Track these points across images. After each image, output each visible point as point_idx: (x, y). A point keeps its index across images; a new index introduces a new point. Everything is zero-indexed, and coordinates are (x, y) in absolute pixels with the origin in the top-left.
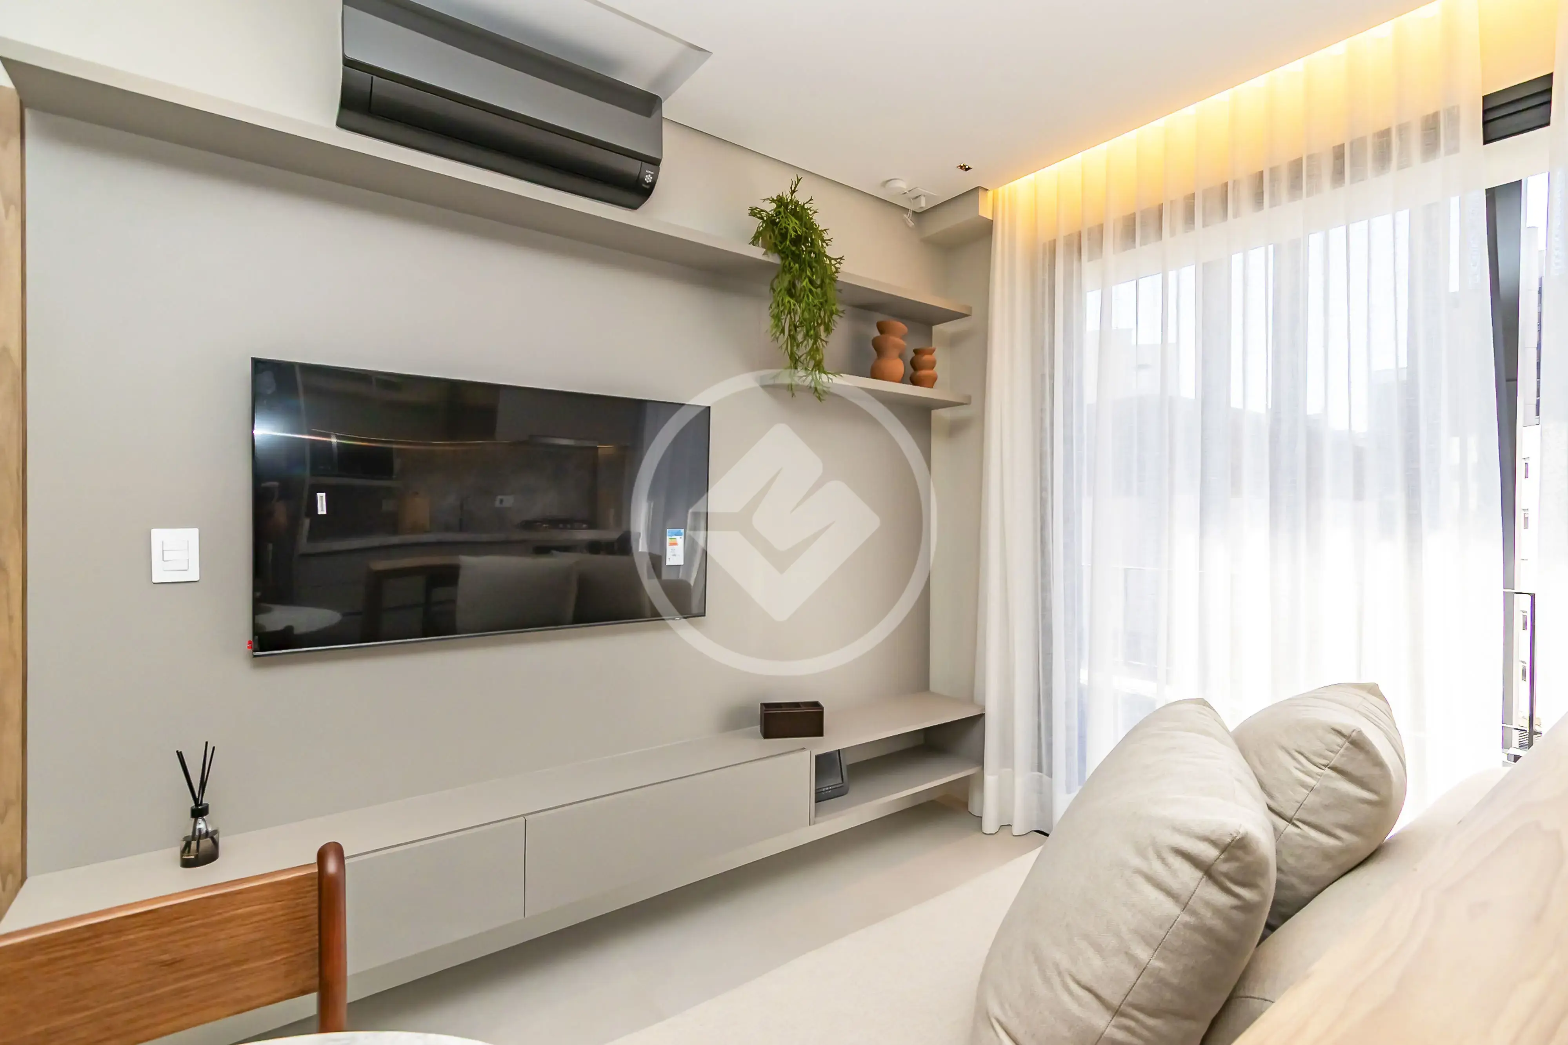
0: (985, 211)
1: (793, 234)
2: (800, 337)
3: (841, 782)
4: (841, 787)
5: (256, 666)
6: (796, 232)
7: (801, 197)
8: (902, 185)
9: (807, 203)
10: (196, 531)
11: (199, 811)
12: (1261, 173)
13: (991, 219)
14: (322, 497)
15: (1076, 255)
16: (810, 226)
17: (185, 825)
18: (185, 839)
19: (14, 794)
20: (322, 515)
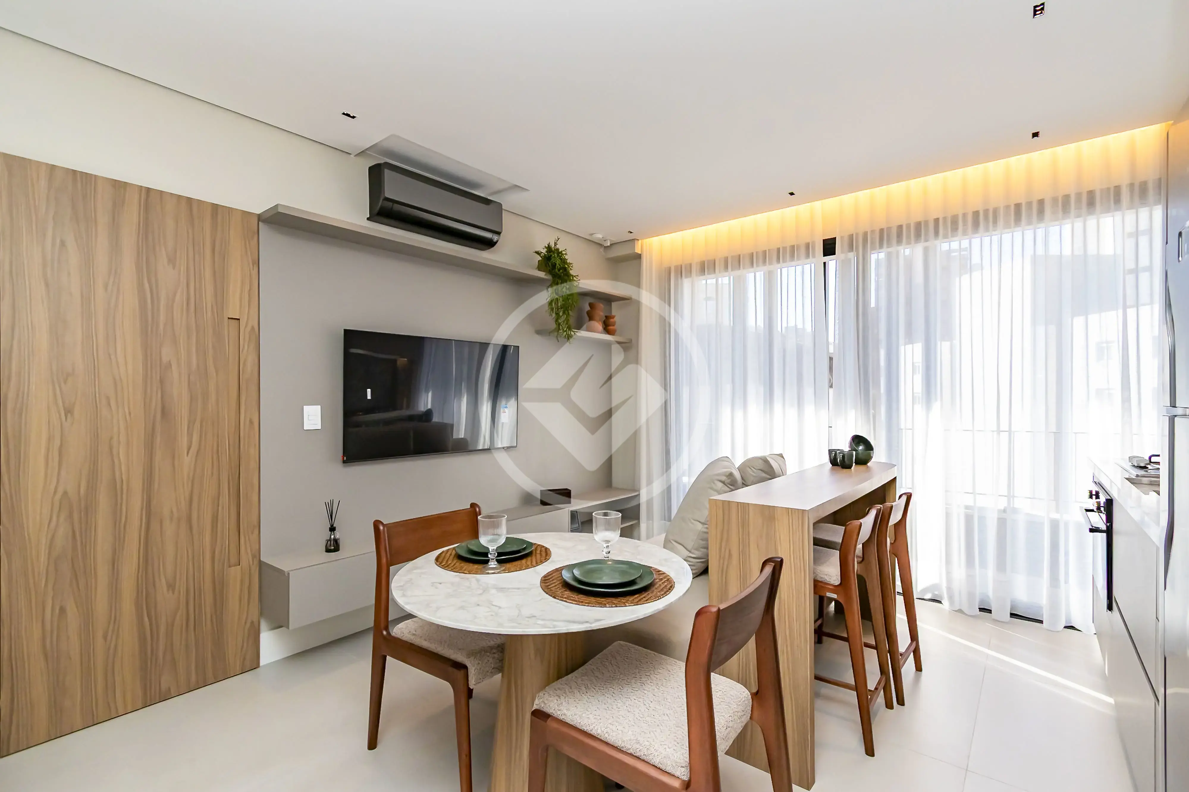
0: (638, 250)
1: (559, 266)
2: (561, 314)
3: (578, 526)
4: (578, 529)
5: (344, 466)
6: (560, 265)
7: (561, 247)
8: (600, 236)
9: (564, 251)
10: (319, 407)
11: (332, 529)
12: (753, 253)
13: (640, 253)
14: (369, 391)
15: (679, 276)
16: (564, 261)
17: (326, 534)
18: (326, 540)
19: (256, 523)
20: (369, 399)
